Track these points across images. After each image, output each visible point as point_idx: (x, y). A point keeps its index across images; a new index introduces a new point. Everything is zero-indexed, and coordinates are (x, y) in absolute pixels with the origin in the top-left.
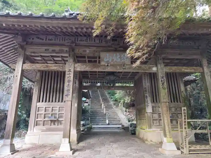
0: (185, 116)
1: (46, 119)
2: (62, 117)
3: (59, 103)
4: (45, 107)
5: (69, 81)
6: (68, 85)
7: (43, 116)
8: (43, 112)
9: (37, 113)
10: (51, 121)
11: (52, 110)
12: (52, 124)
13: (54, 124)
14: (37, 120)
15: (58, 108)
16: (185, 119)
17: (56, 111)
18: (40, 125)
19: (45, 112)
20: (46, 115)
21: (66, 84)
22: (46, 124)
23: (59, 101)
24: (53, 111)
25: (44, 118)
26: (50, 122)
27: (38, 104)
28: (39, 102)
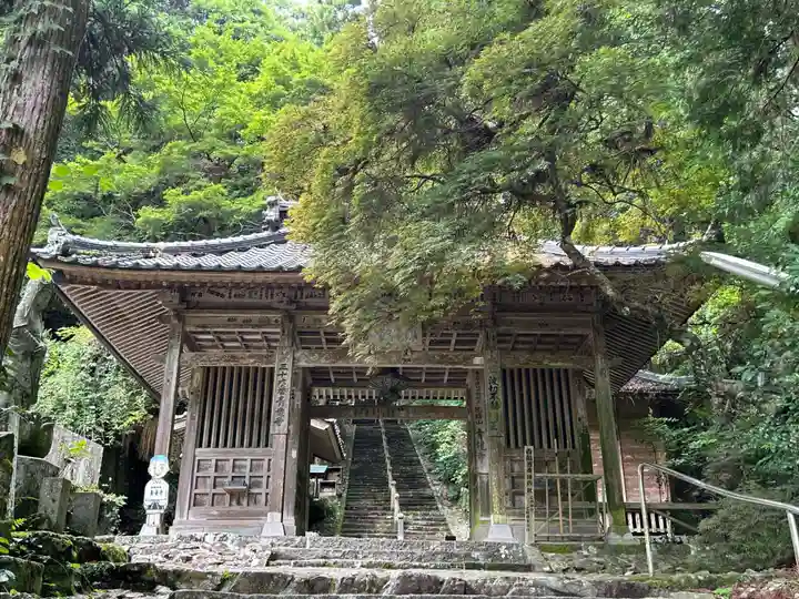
0: (530, 464)
1: (219, 490)
2: (258, 485)
3: (251, 449)
4: (217, 460)
5: (282, 391)
6: (281, 398)
7: (210, 482)
8: (211, 472)
9: (196, 474)
10: (232, 494)
11: (234, 467)
12: (234, 503)
13: (239, 503)
14: (197, 491)
15: (248, 463)
16: (530, 470)
17: (243, 470)
18: (201, 504)
19: (216, 471)
20: (218, 480)
21: (276, 396)
22: (218, 503)
23: (250, 445)
24: (236, 470)
25: (215, 487)
26: (228, 496)
27: (198, 450)
28: (201, 446)
